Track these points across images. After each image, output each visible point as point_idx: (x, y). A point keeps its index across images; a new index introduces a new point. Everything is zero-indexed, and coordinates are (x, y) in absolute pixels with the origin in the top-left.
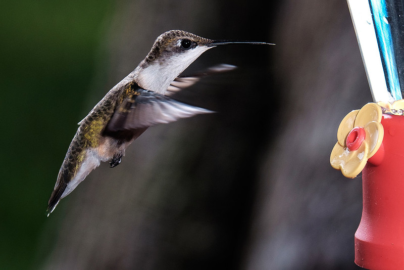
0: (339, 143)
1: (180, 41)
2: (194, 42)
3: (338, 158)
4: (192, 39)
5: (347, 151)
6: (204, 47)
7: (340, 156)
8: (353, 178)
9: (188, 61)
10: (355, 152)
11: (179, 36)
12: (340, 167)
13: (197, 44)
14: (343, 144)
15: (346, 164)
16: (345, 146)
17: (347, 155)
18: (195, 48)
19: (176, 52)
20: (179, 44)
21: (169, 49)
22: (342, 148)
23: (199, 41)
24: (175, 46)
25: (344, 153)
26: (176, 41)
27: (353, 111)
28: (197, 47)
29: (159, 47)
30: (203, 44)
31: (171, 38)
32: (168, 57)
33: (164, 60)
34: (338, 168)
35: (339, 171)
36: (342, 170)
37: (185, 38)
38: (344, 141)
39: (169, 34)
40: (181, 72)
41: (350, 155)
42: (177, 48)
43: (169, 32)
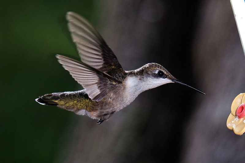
0: (232, 114)
1: (158, 71)
2: (166, 75)
3: (232, 123)
4: (165, 73)
5: (237, 119)
6: (170, 80)
7: (233, 122)
8: (241, 135)
9: (157, 84)
10: (242, 119)
11: (158, 68)
12: (233, 129)
13: (167, 76)
14: (234, 114)
15: (236, 126)
16: (236, 115)
17: (237, 121)
18: (165, 78)
19: (153, 76)
20: (157, 72)
21: (150, 73)
22: (234, 116)
23: (168, 76)
24: (154, 72)
25: (235, 119)
26: (155, 70)
27: (241, 94)
28: (166, 78)
29: (144, 70)
30: (170, 79)
31: (153, 67)
32: (147, 77)
33: (143, 78)
34: (231, 129)
35: (232, 131)
36: (234, 130)
37: (161, 70)
38: (235, 112)
39: (153, 64)
40: (150, 88)
41: (239, 121)
42: (155, 74)
43: (153, 63)
